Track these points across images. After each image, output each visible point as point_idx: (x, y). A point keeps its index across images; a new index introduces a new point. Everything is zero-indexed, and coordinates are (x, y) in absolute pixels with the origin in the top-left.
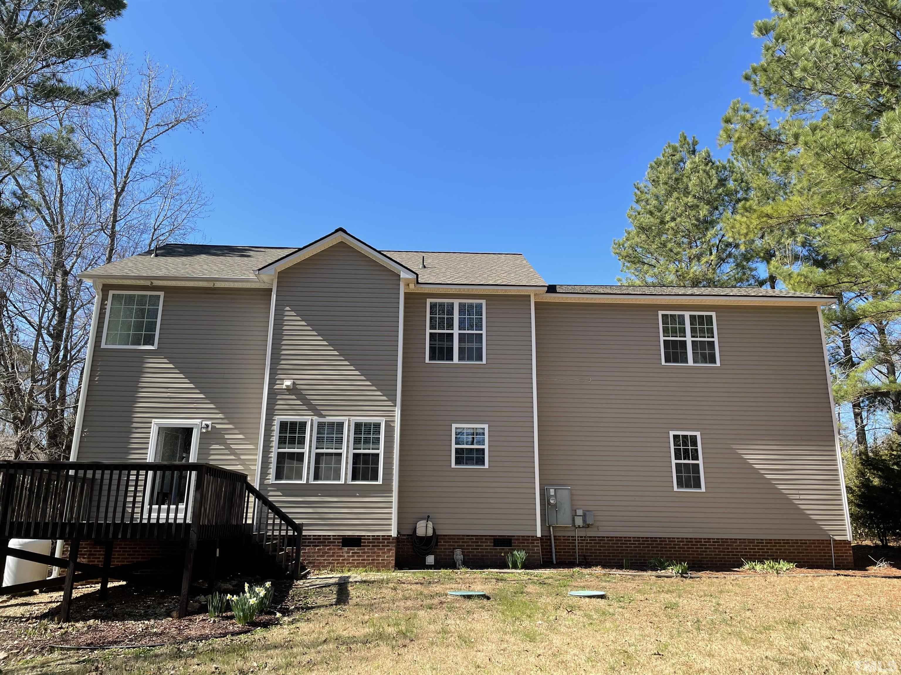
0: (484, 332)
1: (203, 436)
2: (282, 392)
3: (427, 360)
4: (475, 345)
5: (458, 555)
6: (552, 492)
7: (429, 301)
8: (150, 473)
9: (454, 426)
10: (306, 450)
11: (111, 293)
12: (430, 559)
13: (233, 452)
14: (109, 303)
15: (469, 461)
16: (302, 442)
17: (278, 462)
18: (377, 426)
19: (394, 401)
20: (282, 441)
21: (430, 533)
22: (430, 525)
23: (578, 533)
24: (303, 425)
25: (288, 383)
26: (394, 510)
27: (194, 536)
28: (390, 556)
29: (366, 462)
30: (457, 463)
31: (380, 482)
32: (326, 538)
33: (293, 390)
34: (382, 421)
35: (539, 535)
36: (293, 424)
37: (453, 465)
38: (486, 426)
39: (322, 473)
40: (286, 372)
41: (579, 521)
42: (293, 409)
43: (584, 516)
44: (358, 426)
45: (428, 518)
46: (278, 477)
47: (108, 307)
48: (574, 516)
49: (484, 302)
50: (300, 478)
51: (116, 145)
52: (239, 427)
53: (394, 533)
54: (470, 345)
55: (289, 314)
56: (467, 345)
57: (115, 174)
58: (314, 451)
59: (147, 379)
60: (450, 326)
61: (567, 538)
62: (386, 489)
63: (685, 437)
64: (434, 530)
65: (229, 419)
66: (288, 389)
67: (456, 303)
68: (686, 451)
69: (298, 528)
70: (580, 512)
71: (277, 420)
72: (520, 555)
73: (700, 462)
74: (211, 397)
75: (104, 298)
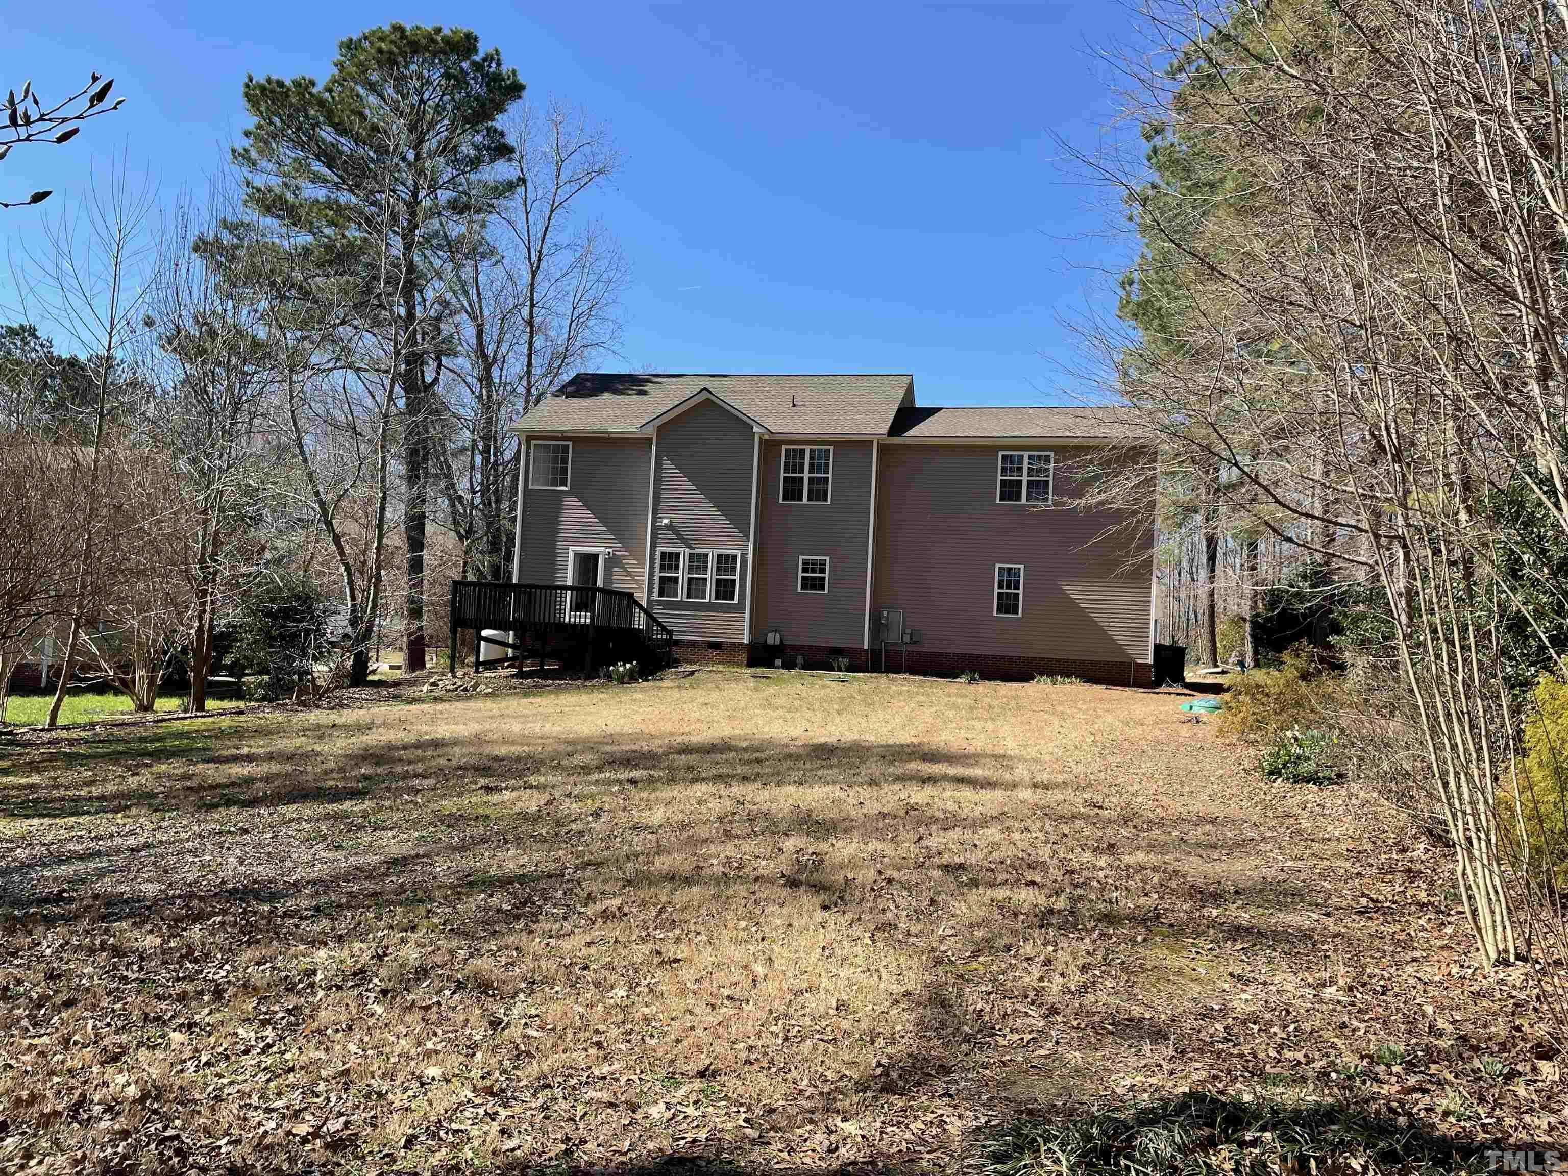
0: (830, 476)
1: (607, 561)
2: (660, 529)
3: (781, 501)
4: (821, 487)
5: (800, 660)
6: (885, 614)
7: (784, 447)
8: (569, 592)
9: (801, 558)
10: (680, 575)
11: (533, 442)
12: (778, 662)
13: (629, 574)
14: (532, 451)
15: (813, 587)
16: (677, 568)
17: (660, 584)
18: (735, 557)
19: (748, 537)
20: (663, 568)
21: (778, 642)
22: (778, 636)
23: (904, 648)
24: (678, 554)
25: (666, 521)
26: (747, 624)
27: (591, 634)
28: (744, 657)
29: (725, 586)
30: (802, 588)
31: (736, 601)
32: (695, 642)
33: (669, 527)
34: (739, 554)
35: (866, 647)
36: (671, 554)
37: (799, 590)
38: (828, 559)
39: (693, 592)
40: (666, 512)
41: (907, 639)
42: (670, 542)
43: (911, 634)
44: (719, 556)
45: (776, 631)
46: (661, 594)
47: (532, 455)
48: (904, 633)
49: (831, 448)
50: (676, 596)
51: (527, 213)
52: (633, 555)
53: (746, 641)
54: (818, 487)
55: (667, 464)
56: (815, 487)
57: (529, 250)
58: (687, 576)
59: (565, 514)
60: (802, 471)
61: (896, 652)
62: (740, 607)
63: (1010, 569)
64: (781, 640)
65: (626, 548)
66: (666, 526)
67: (807, 449)
68: (1009, 582)
69: (670, 633)
70: (908, 631)
71: (659, 550)
72: (844, 662)
73: (1021, 591)
74: (611, 531)
75: (528, 448)
